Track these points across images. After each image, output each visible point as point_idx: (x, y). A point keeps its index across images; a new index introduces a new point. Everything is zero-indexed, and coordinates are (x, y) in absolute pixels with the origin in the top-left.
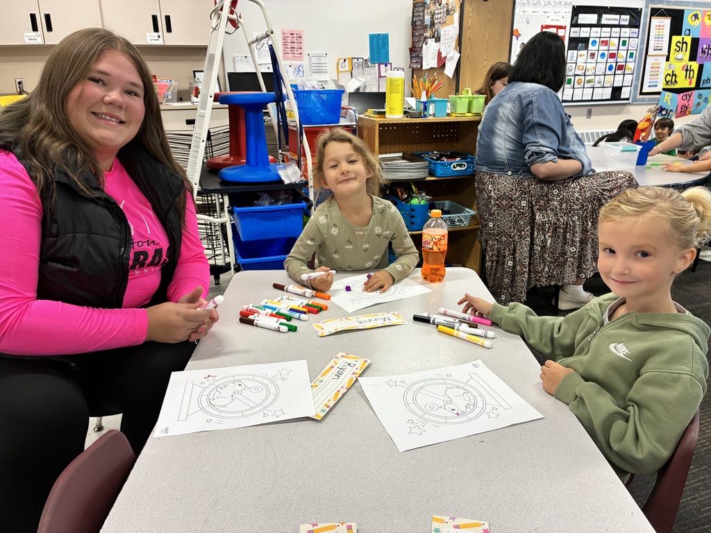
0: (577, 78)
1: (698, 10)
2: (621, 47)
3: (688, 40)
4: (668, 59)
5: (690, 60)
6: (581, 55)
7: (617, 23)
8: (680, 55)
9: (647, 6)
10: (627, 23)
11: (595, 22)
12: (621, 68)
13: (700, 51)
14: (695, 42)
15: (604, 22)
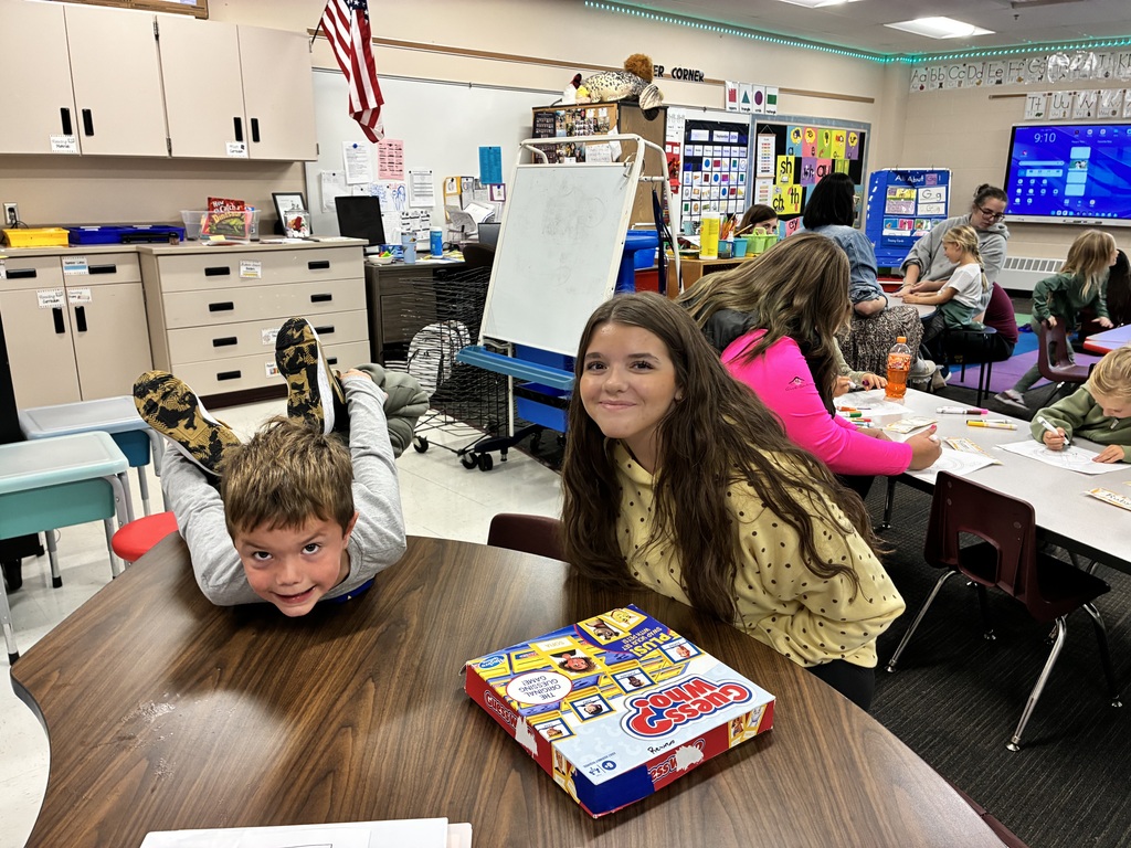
0: (694, 203)
1: (799, 126)
2: (732, 169)
3: (792, 159)
4: (774, 183)
5: (795, 183)
6: (696, 177)
7: (726, 140)
8: (785, 178)
9: (753, 122)
10: (735, 141)
11: (707, 139)
12: (733, 192)
13: (803, 171)
14: (798, 161)
15: (715, 139)
